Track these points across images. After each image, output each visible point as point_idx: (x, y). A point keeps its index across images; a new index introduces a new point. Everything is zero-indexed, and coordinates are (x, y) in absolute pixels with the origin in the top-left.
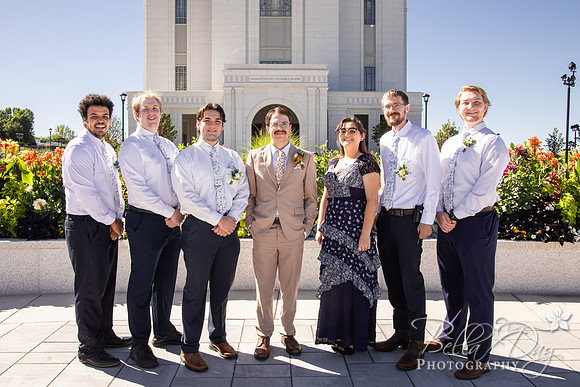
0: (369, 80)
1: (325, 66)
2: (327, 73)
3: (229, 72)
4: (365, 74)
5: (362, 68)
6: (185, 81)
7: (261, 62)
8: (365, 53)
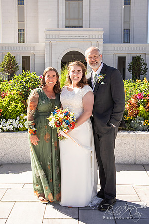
0: (126, 37)
1: (102, 29)
2: (102, 33)
3: (48, 33)
4: (124, 33)
5: (123, 30)
6: (24, 37)
7: (66, 27)
8: (124, 22)
